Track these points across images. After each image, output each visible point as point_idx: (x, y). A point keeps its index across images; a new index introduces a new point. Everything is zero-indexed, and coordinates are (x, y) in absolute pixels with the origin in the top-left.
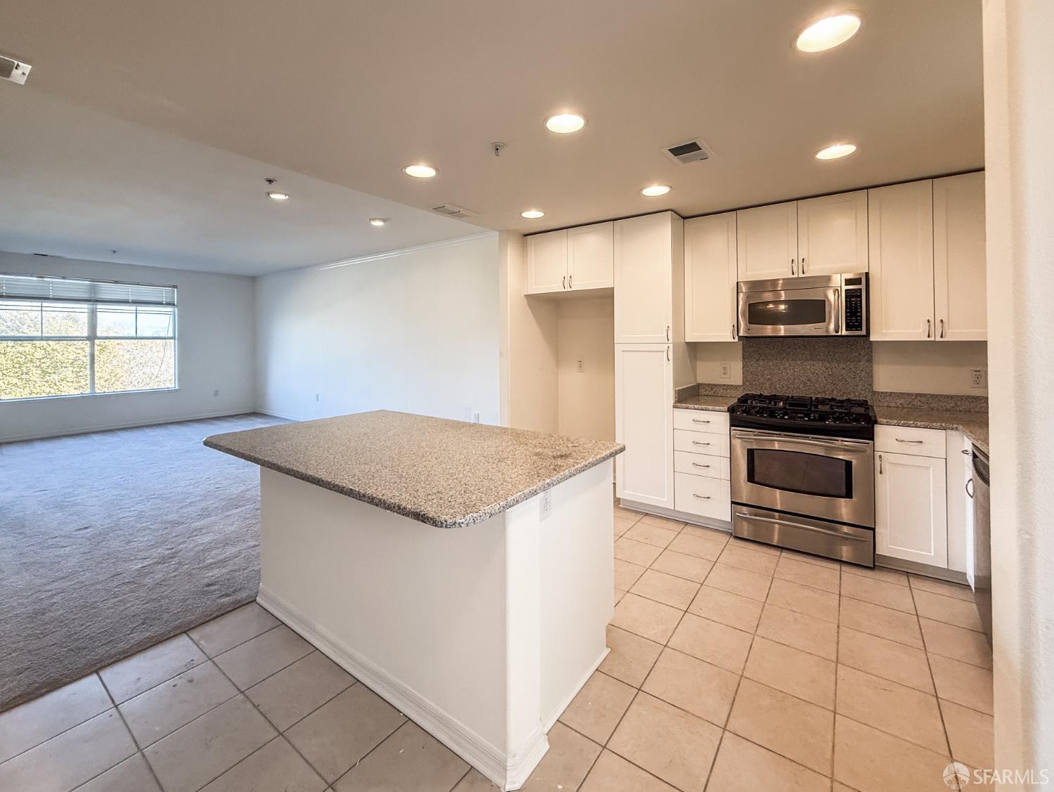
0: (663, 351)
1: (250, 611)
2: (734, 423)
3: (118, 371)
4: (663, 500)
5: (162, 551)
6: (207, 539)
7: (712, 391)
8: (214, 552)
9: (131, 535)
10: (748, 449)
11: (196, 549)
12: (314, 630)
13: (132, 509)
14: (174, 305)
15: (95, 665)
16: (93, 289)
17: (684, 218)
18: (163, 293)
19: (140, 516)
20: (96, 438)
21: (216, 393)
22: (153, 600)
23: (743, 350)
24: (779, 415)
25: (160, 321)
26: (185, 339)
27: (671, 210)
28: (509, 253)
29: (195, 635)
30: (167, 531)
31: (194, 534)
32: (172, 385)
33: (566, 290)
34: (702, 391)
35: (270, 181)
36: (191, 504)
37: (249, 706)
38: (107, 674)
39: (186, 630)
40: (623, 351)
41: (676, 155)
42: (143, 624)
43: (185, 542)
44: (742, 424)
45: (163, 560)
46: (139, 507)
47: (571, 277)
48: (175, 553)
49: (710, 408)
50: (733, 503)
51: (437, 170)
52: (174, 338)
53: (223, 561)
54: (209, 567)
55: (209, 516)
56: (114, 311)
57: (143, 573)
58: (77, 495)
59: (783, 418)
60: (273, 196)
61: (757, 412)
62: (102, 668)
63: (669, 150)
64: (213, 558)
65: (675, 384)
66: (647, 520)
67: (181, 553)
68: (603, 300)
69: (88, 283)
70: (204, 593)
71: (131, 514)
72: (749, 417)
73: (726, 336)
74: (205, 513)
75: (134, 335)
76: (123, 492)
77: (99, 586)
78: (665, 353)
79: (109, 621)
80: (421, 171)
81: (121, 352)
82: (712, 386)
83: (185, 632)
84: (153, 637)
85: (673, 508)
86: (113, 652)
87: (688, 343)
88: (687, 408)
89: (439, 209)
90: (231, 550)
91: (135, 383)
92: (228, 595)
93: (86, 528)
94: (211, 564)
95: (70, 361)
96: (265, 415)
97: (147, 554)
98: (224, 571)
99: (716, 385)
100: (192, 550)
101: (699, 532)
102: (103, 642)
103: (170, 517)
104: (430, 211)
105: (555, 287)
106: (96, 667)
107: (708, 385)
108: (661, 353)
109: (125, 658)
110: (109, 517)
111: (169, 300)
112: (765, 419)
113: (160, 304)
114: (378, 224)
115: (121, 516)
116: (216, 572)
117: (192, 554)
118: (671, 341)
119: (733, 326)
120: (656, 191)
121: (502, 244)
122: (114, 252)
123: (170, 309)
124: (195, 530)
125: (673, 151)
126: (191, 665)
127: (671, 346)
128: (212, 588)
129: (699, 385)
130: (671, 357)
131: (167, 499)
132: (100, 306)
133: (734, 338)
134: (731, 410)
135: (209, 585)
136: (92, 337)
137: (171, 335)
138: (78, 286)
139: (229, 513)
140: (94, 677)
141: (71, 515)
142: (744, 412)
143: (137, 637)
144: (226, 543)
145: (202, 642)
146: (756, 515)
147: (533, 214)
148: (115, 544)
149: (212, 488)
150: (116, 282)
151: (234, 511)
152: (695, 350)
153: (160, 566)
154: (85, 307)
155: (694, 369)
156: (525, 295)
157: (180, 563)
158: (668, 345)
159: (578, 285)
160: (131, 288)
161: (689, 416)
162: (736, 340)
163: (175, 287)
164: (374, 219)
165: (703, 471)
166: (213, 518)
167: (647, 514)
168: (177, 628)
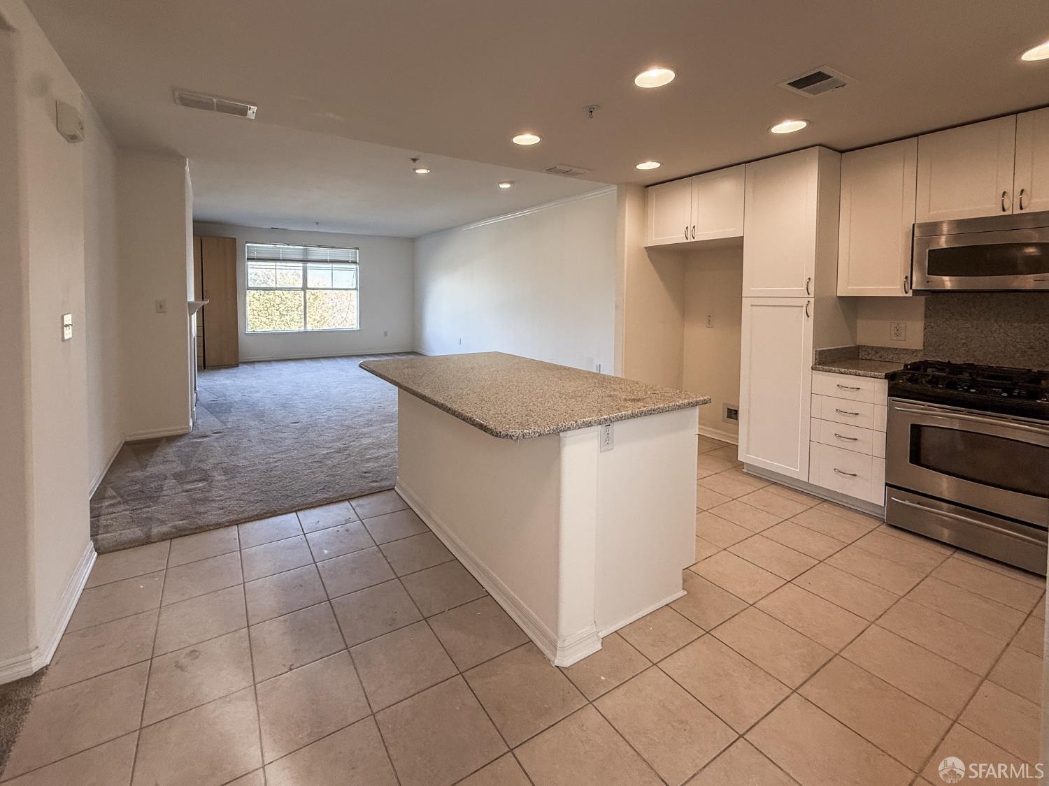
0: (802, 306)
1: (390, 493)
2: (893, 392)
3: (325, 315)
4: (794, 470)
5: (338, 445)
6: (366, 441)
7: (878, 355)
8: (372, 451)
9: (322, 431)
10: (912, 425)
11: (361, 447)
12: (429, 516)
13: (324, 414)
14: (356, 263)
15: (295, 507)
16: (306, 252)
17: (842, 152)
18: (348, 254)
19: (329, 419)
20: (308, 363)
21: (386, 334)
22: (331, 475)
23: (926, 307)
24: (962, 387)
25: (347, 277)
26: (364, 288)
27: (820, 145)
28: (627, 205)
29: (354, 503)
30: (344, 432)
31: (361, 436)
32: (356, 326)
33: (689, 241)
34: (862, 354)
35: (414, 160)
36: (360, 416)
37: (381, 555)
38: (301, 514)
39: (348, 498)
40: (752, 305)
41: (799, 88)
42: (324, 489)
43: (354, 441)
44: (907, 395)
45: (339, 451)
46: (329, 413)
47: (694, 227)
48: (348, 447)
49: (862, 372)
50: (887, 484)
51: (540, 136)
52: (356, 289)
53: (377, 458)
54: (368, 460)
55: (371, 426)
56: (318, 269)
57: (326, 456)
58: (294, 400)
59: (968, 391)
60: (417, 171)
61: (930, 382)
62: (300, 510)
63: (789, 84)
64: (370, 455)
65: (816, 343)
66: (773, 489)
67: (351, 448)
68: (731, 250)
69: (302, 247)
70: (361, 477)
71: (323, 417)
72: (917, 386)
73: (895, 288)
74: (369, 423)
75: (331, 287)
76: (320, 402)
77: (301, 461)
78: (804, 309)
79: (305, 483)
80: (527, 139)
81: (327, 300)
82: (877, 350)
83: (347, 500)
84: (329, 498)
85: (807, 481)
86: (305, 502)
87: (843, 299)
88: (829, 371)
89: (552, 170)
90: (383, 452)
91: (337, 324)
92: (376, 481)
93: (298, 423)
94: (369, 458)
95: (296, 307)
96: (420, 354)
97: (330, 445)
98: (376, 465)
99: (882, 348)
100: (357, 447)
101: (838, 512)
102: (301, 495)
103: (346, 423)
104: (544, 172)
105: (677, 237)
106: (296, 509)
107: (872, 348)
108: (800, 308)
109: (312, 507)
110: (311, 417)
111: (353, 260)
112: (940, 389)
113: (347, 262)
114: (506, 186)
115: (317, 417)
116: (371, 465)
117: (358, 449)
118: (812, 294)
119: (906, 278)
120: (788, 127)
121: (621, 198)
122: (317, 223)
123: (354, 266)
124: (361, 434)
125: (793, 84)
126: (348, 521)
127: (812, 300)
128: (367, 475)
129: (858, 348)
130: (811, 312)
131: (346, 410)
132: (309, 265)
133: (906, 293)
134: (891, 377)
135: (365, 473)
136: (305, 288)
137: (354, 287)
138: (295, 250)
139: (385, 425)
140: (294, 514)
141: (289, 413)
142: (910, 380)
143: (320, 496)
144: (381, 446)
145: (357, 508)
146: (919, 504)
147: (648, 166)
148: (312, 436)
149: (376, 406)
150: (319, 246)
151: (388, 425)
152: (854, 306)
153: (337, 454)
154: (301, 265)
155: (853, 329)
156: (645, 248)
157: (349, 455)
158: (809, 299)
159: (703, 235)
160: (328, 251)
161: (830, 381)
162: (910, 294)
163: (357, 249)
164: (501, 183)
165: (849, 445)
166: (374, 428)
167: (774, 483)
168: (344, 496)
